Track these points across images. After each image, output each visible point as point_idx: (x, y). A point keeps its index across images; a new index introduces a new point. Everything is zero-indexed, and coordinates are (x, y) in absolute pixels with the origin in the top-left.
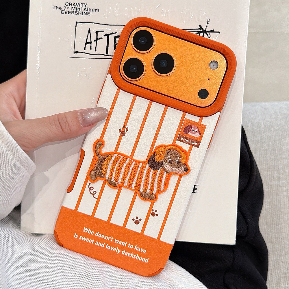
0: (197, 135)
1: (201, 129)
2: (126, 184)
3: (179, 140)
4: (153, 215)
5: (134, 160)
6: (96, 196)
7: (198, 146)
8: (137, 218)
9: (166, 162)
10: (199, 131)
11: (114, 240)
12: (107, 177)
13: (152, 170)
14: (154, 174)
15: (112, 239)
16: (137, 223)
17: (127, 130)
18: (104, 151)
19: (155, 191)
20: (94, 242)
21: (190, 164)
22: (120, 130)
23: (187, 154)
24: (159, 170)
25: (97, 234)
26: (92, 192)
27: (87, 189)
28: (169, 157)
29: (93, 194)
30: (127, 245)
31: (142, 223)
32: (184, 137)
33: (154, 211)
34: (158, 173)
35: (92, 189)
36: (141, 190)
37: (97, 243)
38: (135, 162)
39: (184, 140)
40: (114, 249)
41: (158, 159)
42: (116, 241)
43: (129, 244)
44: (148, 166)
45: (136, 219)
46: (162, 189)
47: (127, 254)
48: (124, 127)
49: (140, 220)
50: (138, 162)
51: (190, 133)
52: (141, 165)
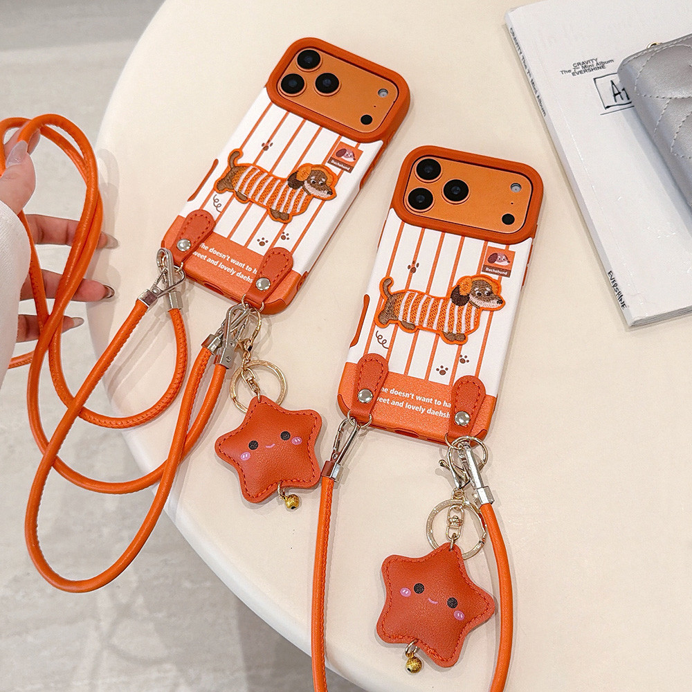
0: (505, 263)
1: (510, 257)
2: (425, 325)
3: (484, 271)
4: (463, 361)
5: (433, 297)
6: (387, 345)
7: (508, 276)
8: (442, 367)
9: (473, 295)
10: (507, 258)
11: (415, 397)
12: (400, 319)
13: (457, 306)
14: (460, 312)
15: (413, 395)
16: (443, 373)
17: (417, 266)
18: (393, 290)
19: (463, 331)
20: (390, 402)
21: (503, 295)
22: (409, 267)
23: (498, 284)
24: (466, 305)
25: (392, 392)
26: (381, 341)
27: (374, 338)
28: (477, 289)
29: (382, 344)
30: (433, 401)
31: (449, 373)
32: (490, 267)
33: (463, 357)
34: (464, 312)
35: (380, 337)
36: (446, 330)
37: (393, 403)
38: (433, 299)
39: (490, 270)
40: (417, 408)
41: (463, 293)
42: (418, 398)
43: (436, 401)
44: (451, 302)
45: (440, 369)
46: (472, 328)
47: (434, 413)
48: (414, 262)
49: (447, 369)
50: (438, 299)
51: (496, 262)
52: (442, 301)
